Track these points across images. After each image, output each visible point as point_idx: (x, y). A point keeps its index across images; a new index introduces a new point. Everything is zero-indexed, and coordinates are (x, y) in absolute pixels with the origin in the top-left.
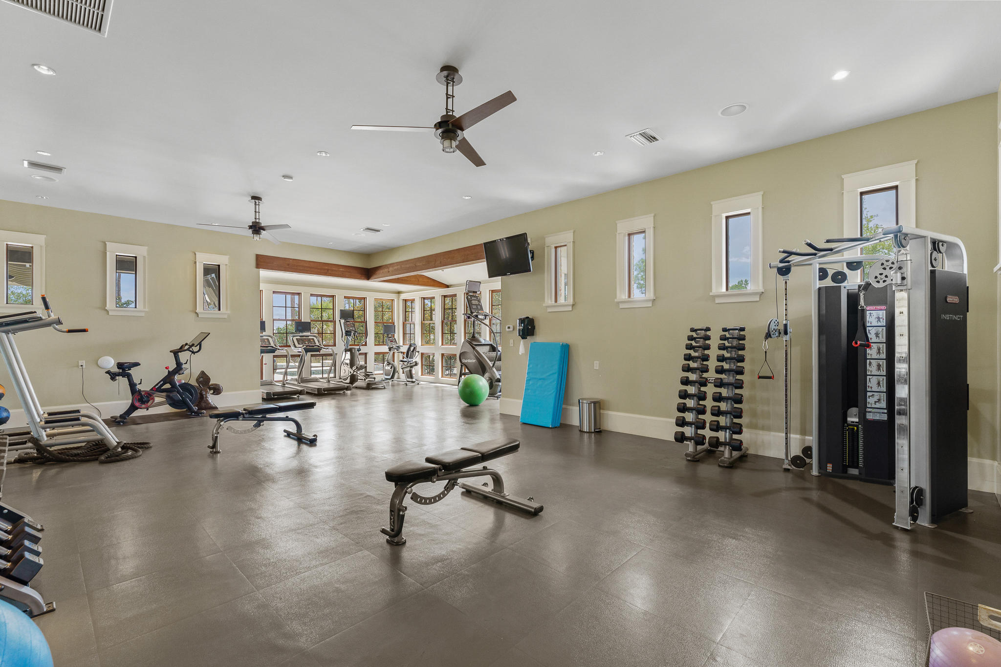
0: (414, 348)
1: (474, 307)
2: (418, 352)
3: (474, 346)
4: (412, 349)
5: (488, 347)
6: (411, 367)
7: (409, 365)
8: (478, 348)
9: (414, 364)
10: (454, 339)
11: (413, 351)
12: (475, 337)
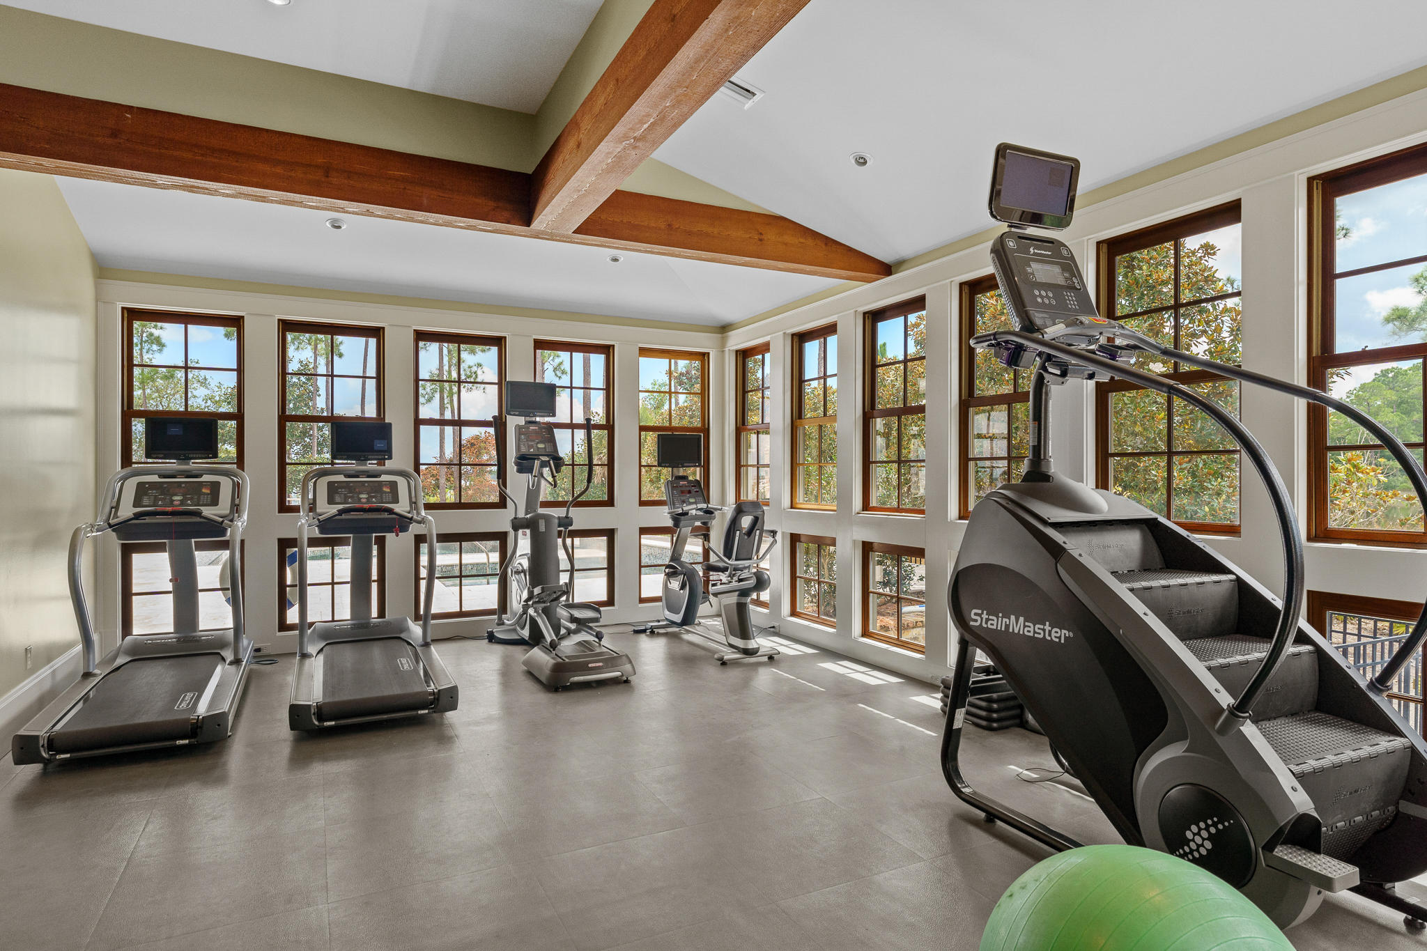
0: (756, 520)
1: (1041, 296)
2: (774, 533)
3: (1050, 532)
4: (746, 522)
5: (1132, 541)
6: (744, 593)
7: (734, 584)
8: (1075, 545)
9: (753, 582)
10: (908, 481)
11: (750, 532)
12: (1046, 478)
